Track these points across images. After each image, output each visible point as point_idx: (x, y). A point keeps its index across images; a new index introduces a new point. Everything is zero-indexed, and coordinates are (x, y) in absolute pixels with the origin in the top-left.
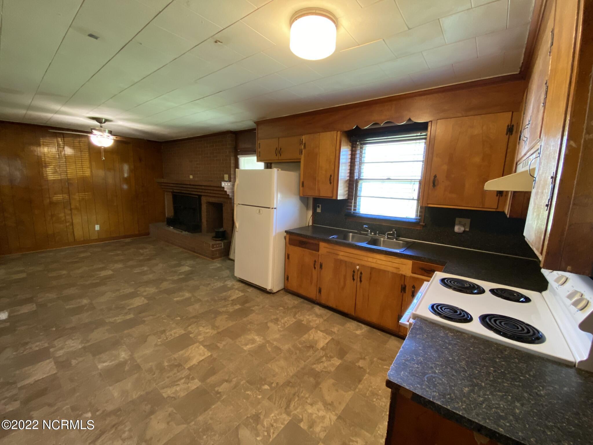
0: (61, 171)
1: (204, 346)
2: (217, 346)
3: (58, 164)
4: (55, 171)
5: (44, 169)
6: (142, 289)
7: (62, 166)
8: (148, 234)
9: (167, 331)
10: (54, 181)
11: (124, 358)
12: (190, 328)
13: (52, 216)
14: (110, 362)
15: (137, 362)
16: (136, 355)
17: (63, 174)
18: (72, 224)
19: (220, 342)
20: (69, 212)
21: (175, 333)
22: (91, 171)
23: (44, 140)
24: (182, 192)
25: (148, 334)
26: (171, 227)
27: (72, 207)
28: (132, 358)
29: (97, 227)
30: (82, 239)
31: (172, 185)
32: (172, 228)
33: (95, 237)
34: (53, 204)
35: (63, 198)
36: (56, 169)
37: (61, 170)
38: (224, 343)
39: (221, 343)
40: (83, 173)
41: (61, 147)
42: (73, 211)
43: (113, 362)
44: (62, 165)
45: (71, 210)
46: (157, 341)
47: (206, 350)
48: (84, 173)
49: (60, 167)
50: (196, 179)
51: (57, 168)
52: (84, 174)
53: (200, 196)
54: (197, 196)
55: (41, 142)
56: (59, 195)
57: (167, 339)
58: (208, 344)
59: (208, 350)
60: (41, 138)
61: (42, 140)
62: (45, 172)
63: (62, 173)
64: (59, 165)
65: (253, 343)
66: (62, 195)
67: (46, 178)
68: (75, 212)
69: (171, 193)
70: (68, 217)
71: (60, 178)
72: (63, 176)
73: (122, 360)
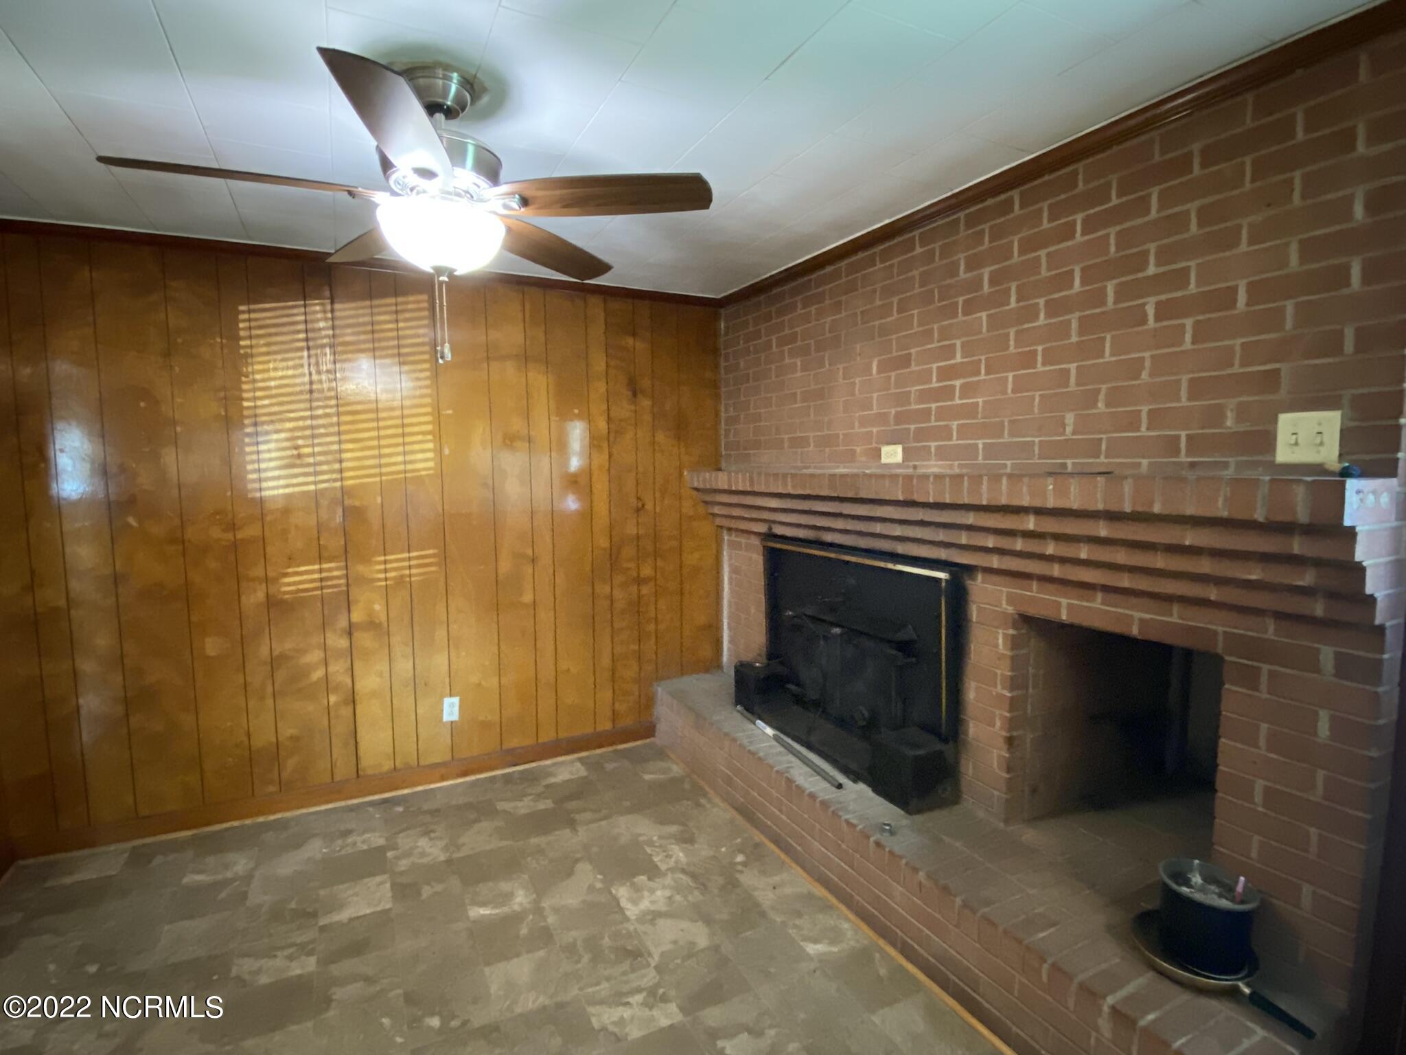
0: (320, 454)
3: (309, 422)
4: (292, 456)
5: (248, 449)
7: (322, 431)
8: (649, 731)
10: (288, 508)
13: (275, 662)
17: (325, 467)
18: (352, 700)
20: (343, 643)
23: (253, 316)
24: (829, 537)
27: (356, 616)
29: (451, 709)
30: (387, 765)
33: (438, 753)
34: (277, 607)
35: (321, 580)
36: (297, 448)
37: (317, 449)
41: (323, 346)
42: (357, 635)
44: (323, 426)
45: (350, 633)
49: (313, 436)
51: (300, 442)
53: (960, 573)
54: (942, 575)
55: (241, 325)
56: (303, 569)
60: (242, 308)
61: (245, 316)
62: (253, 462)
63: (321, 463)
64: (312, 427)
66: (317, 567)
67: (255, 490)
68: (365, 639)
69: (756, 541)
70: (338, 669)
71: (312, 487)
72: (326, 482)
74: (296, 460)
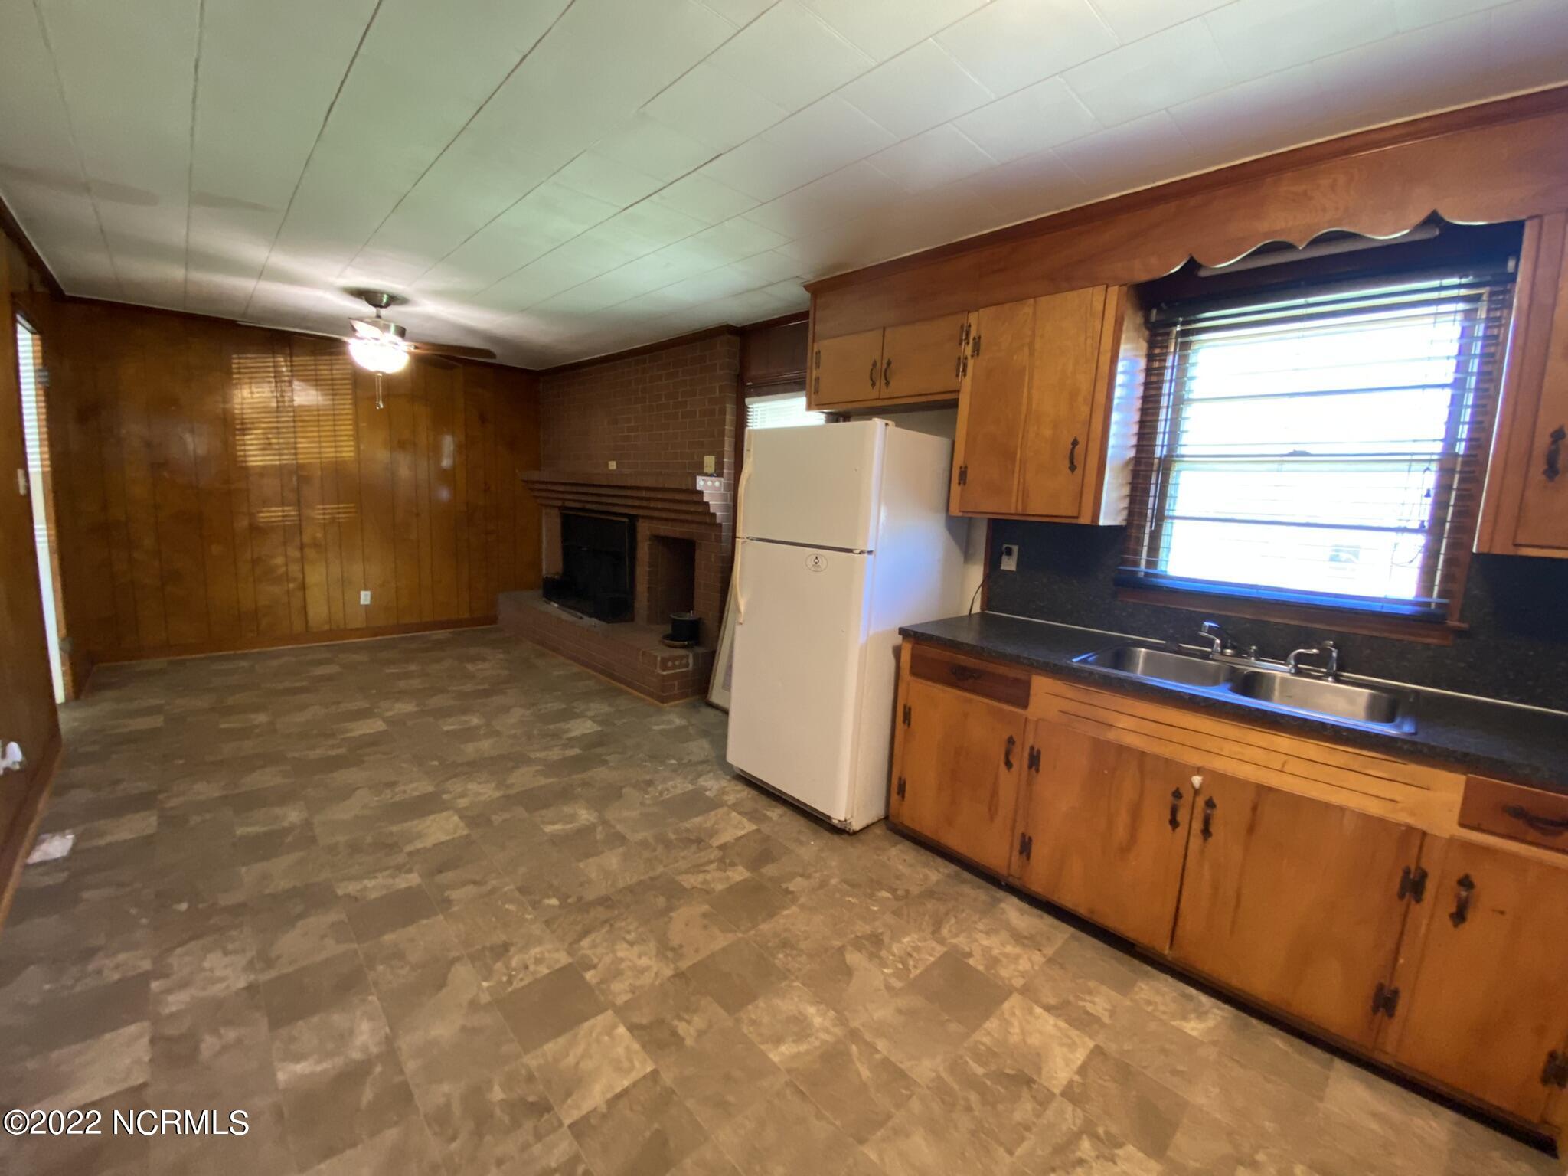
0: (284, 443)
1: (632, 1028)
2: (674, 1033)
3: (275, 425)
4: (265, 444)
5: (238, 438)
6: (455, 786)
7: (284, 430)
8: (493, 620)
9: (513, 949)
10: (264, 472)
11: (365, 1049)
12: (585, 943)
13: (255, 562)
14: (319, 1062)
15: (401, 1072)
16: (405, 1043)
17: (286, 452)
18: (303, 587)
19: (687, 1017)
20: (297, 554)
21: (538, 961)
22: (358, 447)
23: (241, 361)
24: (589, 506)
25: (454, 954)
26: (552, 603)
27: (306, 539)
28: (390, 1053)
29: (365, 598)
30: (326, 627)
31: (561, 488)
32: (556, 605)
33: (358, 623)
34: (257, 531)
35: (283, 516)
36: (268, 439)
37: (281, 441)
38: (698, 1021)
39: (689, 1022)
40: (336, 452)
41: (285, 381)
42: (307, 550)
43: (326, 1065)
44: (284, 428)
45: (302, 548)
46: (480, 987)
47: (636, 1046)
48: (340, 452)
49: (279, 433)
50: (626, 471)
51: (270, 436)
52: (338, 455)
53: (633, 519)
54: (626, 520)
55: (234, 366)
56: (273, 509)
57: (510, 982)
58: (645, 1021)
59: (644, 1047)
60: (234, 356)
61: (236, 361)
62: (241, 445)
63: (284, 449)
64: (277, 428)
65: (800, 1037)
66: (280, 509)
67: (242, 462)
68: (310, 553)
69: (556, 512)
70: (294, 569)
71: (277, 463)
72: (287, 459)
73: (356, 1055)
74: (267, 447)
